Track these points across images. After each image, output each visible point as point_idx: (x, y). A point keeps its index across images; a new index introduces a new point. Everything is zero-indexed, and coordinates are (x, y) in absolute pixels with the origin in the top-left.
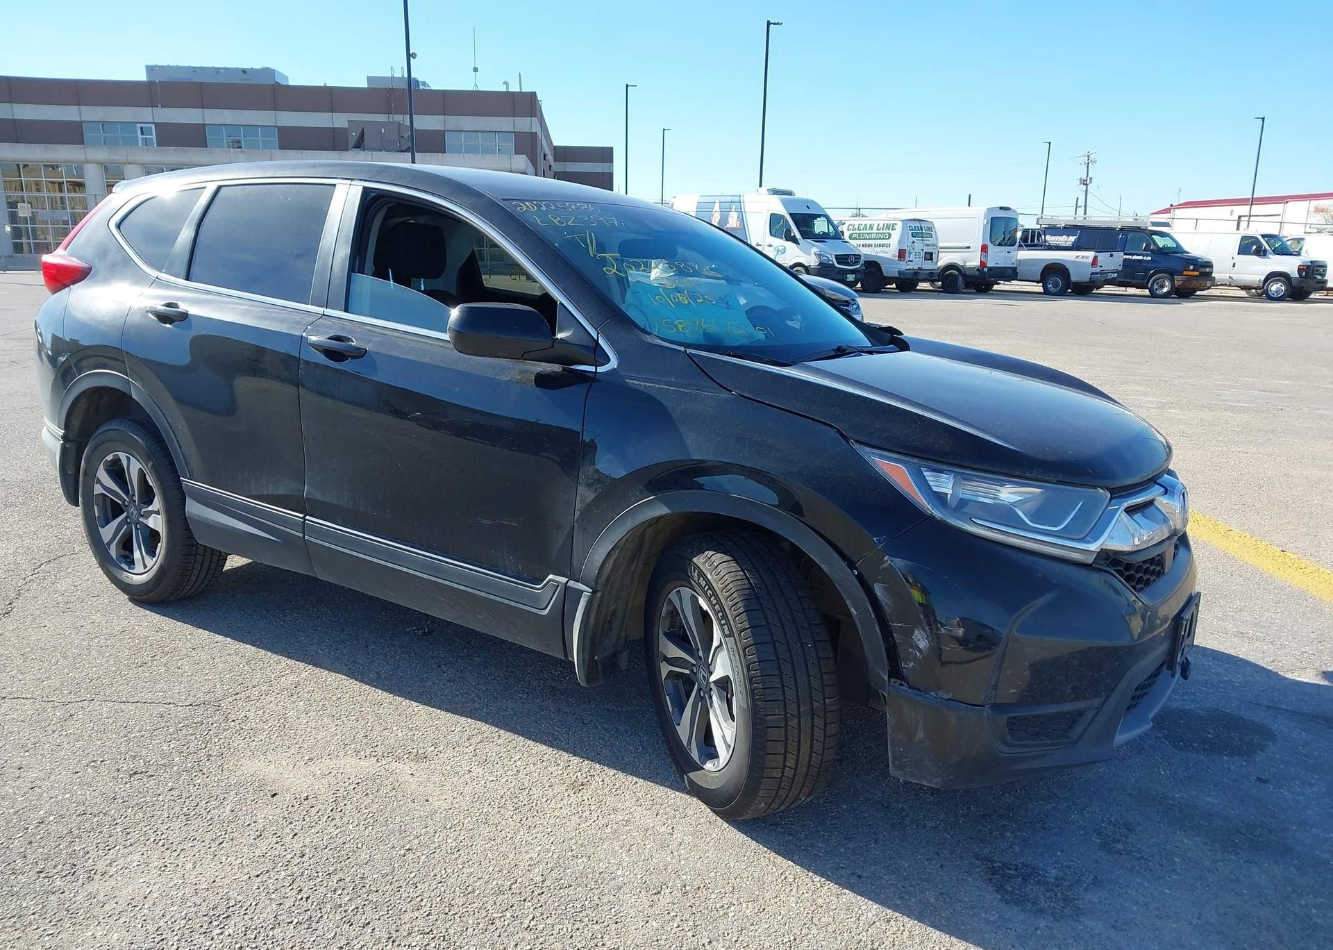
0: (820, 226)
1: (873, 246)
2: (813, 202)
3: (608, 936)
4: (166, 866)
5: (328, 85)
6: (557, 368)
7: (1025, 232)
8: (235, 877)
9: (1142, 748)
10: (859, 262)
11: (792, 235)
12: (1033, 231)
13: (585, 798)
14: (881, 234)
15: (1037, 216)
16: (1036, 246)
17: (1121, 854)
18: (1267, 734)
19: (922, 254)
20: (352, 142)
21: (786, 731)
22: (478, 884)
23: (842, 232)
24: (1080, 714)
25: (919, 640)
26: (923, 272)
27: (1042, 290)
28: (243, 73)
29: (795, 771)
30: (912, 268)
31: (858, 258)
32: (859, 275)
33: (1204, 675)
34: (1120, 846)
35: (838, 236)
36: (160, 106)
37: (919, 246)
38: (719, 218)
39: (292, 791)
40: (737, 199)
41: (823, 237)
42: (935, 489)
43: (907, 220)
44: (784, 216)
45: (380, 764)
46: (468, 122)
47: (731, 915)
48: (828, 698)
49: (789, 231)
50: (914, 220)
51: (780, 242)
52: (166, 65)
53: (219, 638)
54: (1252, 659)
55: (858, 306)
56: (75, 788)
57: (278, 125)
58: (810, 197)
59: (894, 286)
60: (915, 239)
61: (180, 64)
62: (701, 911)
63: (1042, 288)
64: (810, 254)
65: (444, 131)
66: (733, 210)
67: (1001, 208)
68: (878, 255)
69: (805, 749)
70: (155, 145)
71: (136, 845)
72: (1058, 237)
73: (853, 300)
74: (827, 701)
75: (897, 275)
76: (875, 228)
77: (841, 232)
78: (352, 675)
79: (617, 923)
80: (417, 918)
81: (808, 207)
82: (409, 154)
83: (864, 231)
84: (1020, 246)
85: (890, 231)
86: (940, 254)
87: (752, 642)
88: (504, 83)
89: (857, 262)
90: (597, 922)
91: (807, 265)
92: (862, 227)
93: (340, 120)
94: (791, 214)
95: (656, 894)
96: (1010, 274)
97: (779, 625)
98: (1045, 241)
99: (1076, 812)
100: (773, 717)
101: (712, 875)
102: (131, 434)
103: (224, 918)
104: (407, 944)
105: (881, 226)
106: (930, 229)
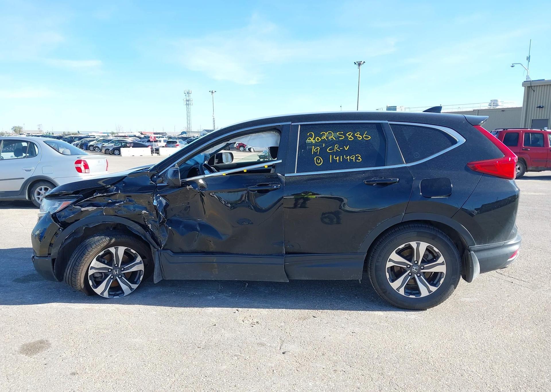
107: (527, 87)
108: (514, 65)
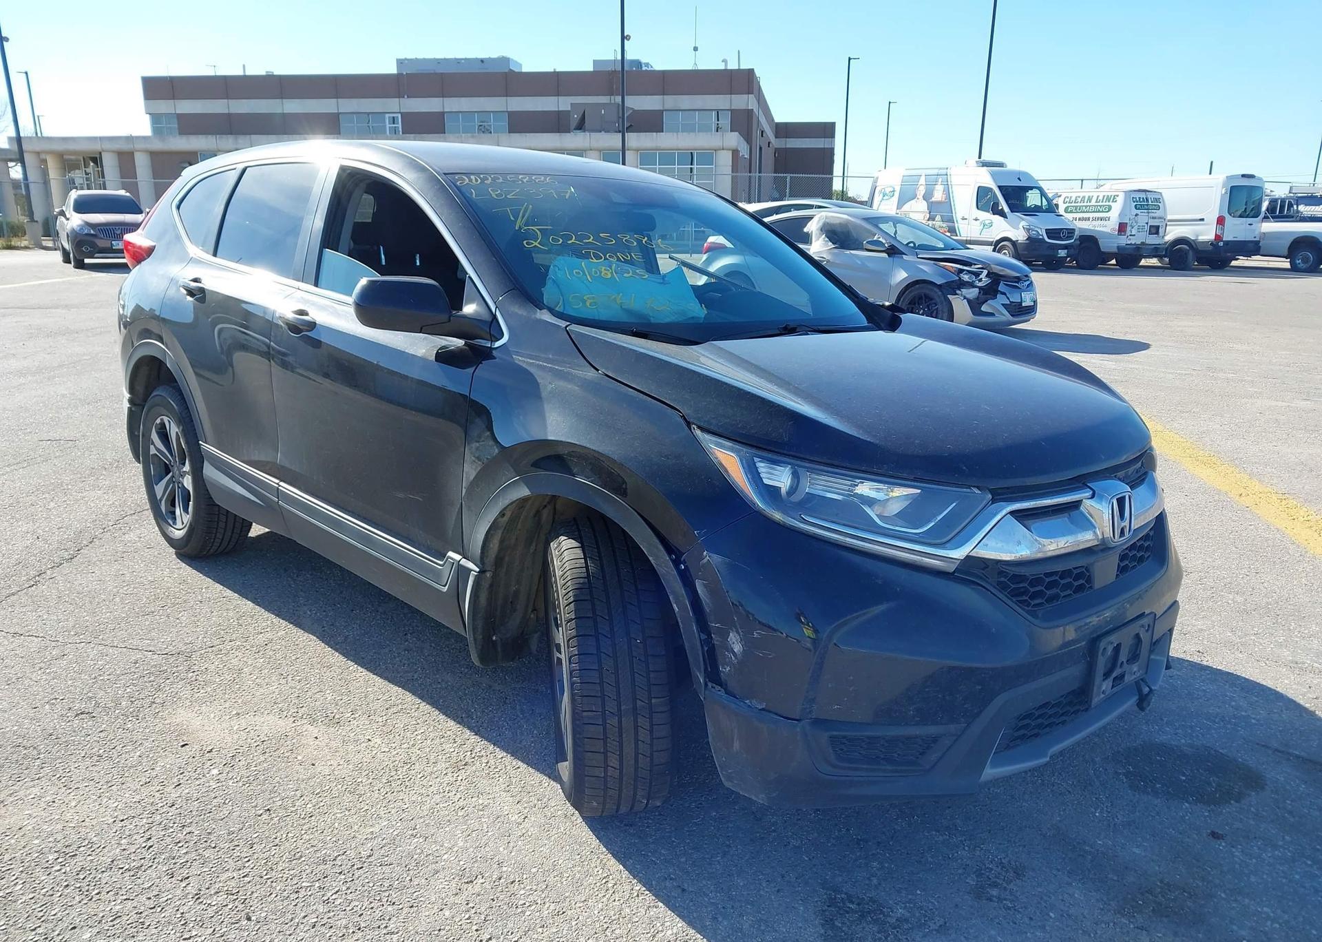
0: (1033, 199)
1: (1091, 219)
2: (1026, 174)
3: (396, 919)
4: (54, 802)
5: (557, 70)
6: (459, 343)
7: (1273, 202)
8: (103, 819)
9: (1090, 784)
10: (1073, 237)
11: (1000, 208)
12: (1283, 201)
13: (460, 778)
14: (1101, 206)
15: (1291, 184)
16: (1287, 217)
17: (991, 900)
18: (1254, 781)
19: (1147, 228)
20: (574, 124)
21: (605, 729)
22: (308, 852)
23: (1057, 205)
24: (935, 740)
25: (734, 643)
26: (1147, 247)
27: (1288, 265)
28: (481, 63)
29: (621, 773)
30: (1133, 243)
31: (1072, 233)
32: (1072, 250)
33: (1219, 707)
34: (995, 892)
35: (1052, 209)
36: (406, 97)
37: (1144, 219)
38: (924, 192)
39: (203, 743)
40: (944, 172)
41: (1036, 210)
42: (766, 481)
43: (1131, 191)
44: (992, 189)
45: (295, 724)
46: (685, 102)
47: (528, 913)
48: (654, 698)
49: (996, 204)
50: (1139, 191)
51: (987, 216)
52: (414, 57)
53: (229, 593)
54: (1291, 694)
55: (1032, 282)
56: (26, 721)
57: (509, 110)
58: (1023, 168)
59: (1114, 262)
60: (1138, 212)
61: (426, 57)
62: (499, 906)
63: (1289, 264)
64: (1018, 229)
65: (662, 112)
66: (940, 183)
67: (1243, 176)
68: (1096, 229)
69: (629, 749)
70: (401, 133)
71: (43, 779)
72: (1314, 207)
73: (1027, 276)
74: (653, 701)
75: (1115, 250)
76: (1094, 200)
77: (1055, 205)
78: (323, 638)
79: (412, 907)
80: (234, 877)
81: (1019, 179)
82: (620, 135)
83: (1082, 204)
84: (1266, 218)
85: (1110, 203)
86: (1168, 228)
87: (575, 634)
88: (723, 61)
89: (1071, 237)
90: (394, 903)
91: (1014, 239)
92: (1079, 200)
93: (563, 104)
94: (1000, 187)
95: (467, 883)
96: (1252, 248)
97: (607, 618)
98: (1298, 211)
99: (966, 848)
100: (590, 713)
101: (534, 870)
102: (170, 400)
103: (70, 856)
104: (208, 902)
105: (1101, 198)
106: (1157, 200)
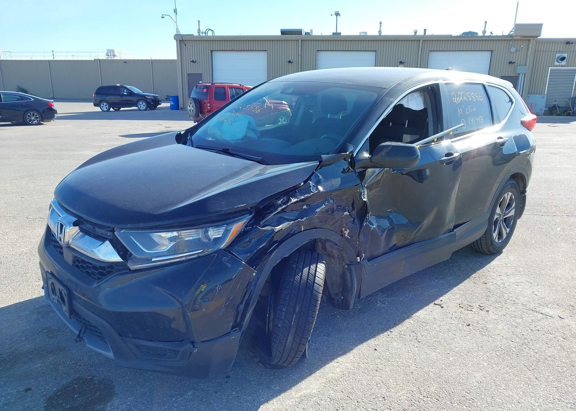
107: (179, 41)
108: (163, 16)
